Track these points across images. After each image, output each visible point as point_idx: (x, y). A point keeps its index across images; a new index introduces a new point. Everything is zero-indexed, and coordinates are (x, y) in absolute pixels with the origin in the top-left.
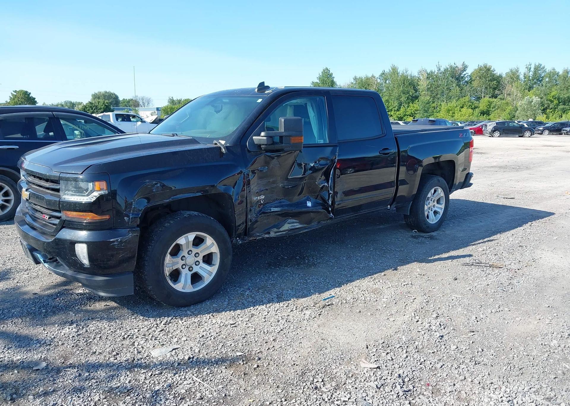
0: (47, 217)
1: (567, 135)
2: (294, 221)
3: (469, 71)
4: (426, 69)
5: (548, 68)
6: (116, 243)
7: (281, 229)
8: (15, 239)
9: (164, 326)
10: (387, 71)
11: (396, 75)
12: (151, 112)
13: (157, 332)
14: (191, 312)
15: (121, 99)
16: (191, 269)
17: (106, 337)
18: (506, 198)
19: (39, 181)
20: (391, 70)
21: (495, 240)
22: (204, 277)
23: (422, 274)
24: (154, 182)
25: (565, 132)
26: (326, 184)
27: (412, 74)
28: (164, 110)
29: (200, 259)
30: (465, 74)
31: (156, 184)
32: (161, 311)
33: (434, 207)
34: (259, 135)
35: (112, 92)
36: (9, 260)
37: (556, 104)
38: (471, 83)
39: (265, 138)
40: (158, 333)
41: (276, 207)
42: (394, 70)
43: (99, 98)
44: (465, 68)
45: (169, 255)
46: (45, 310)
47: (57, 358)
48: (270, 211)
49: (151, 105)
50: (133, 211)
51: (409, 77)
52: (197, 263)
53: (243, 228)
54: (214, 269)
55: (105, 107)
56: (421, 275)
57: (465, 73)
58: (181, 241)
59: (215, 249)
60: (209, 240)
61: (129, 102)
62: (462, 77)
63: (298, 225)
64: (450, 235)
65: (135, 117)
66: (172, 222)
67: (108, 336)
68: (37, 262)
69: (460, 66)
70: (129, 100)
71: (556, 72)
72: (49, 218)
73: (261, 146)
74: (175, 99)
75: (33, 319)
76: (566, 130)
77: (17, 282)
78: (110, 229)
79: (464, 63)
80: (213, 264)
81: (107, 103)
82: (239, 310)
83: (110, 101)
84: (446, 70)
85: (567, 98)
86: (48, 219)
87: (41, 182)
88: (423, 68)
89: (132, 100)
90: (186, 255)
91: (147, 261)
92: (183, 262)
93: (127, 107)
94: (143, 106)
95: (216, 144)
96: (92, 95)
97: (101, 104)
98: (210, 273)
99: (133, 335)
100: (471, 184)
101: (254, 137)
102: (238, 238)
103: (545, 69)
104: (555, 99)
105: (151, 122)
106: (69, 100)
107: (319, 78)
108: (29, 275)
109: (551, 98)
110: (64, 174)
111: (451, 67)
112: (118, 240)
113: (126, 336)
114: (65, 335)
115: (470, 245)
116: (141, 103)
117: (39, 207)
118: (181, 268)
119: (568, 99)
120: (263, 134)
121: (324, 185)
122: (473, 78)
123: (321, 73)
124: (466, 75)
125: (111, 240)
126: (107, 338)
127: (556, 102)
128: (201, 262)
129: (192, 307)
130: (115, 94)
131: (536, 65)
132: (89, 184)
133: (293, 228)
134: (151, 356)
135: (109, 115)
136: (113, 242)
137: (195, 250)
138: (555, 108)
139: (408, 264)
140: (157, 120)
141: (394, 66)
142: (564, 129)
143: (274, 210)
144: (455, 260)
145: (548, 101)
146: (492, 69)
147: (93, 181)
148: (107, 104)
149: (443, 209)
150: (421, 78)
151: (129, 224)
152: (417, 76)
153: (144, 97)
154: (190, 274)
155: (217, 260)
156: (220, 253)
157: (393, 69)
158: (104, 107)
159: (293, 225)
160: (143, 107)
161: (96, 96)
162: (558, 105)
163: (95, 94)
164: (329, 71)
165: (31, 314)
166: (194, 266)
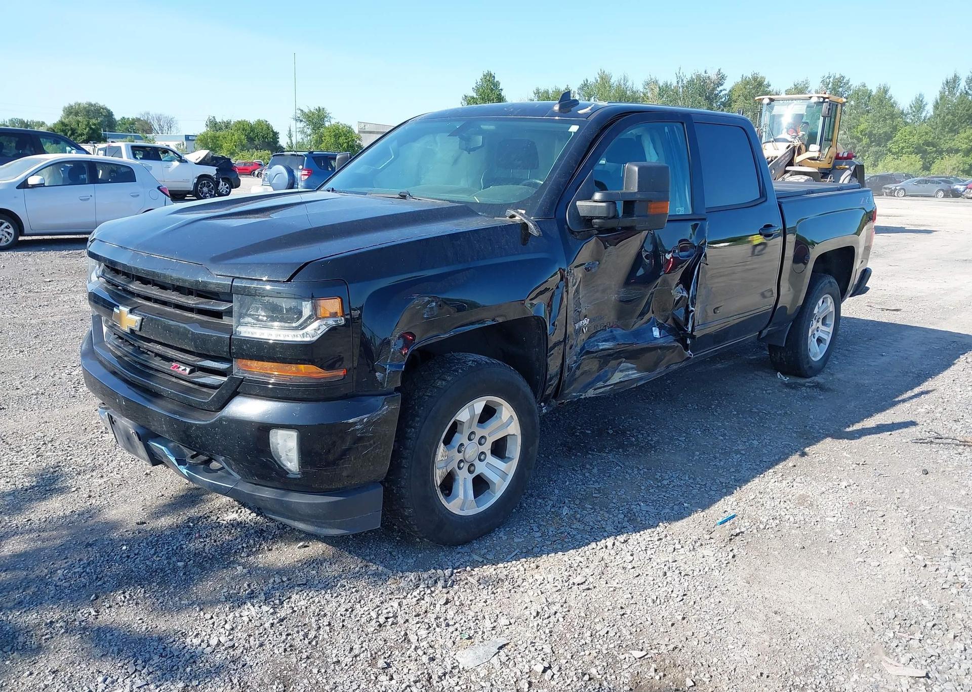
0: (185, 370)
1: (891, 197)
2: (629, 365)
3: (728, 86)
4: (657, 79)
5: (855, 83)
6: (358, 427)
7: (608, 383)
8: (35, 397)
9: (445, 590)
10: (591, 80)
11: (608, 88)
12: (177, 143)
13: (438, 606)
14: (480, 555)
15: (117, 117)
16: (472, 468)
17: (341, 624)
18: (887, 310)
19: (162, 293)
20: (599, 79)
21: (931, 391)
22: (495, 484)
23: (861, 463)
24: (427, 299)
25: (887, 191)
26: (685, 294)
27: (635, 86)
28: (201, 141)
29: (487, 447)
30: (721, 91)
31: (429, 302)
32: (420, 556)
33: (817, 331)
34: (589, 197)
35: (101, 104)
36: (45, 444)
37: (866, 144)
38: (730, 106)
39: (604, 204)
40: (444, 609)
41: (605, 341)
42: (604, 80)
43: (77, 114)
44: (721, 79)
45: (442, 444)
46: (183, 563)
47: (266, 681)
48: (598, 350)
49: (175, 131)
50: (392, 360)
51: (628, 92)
52: (481, 456)
53: (556, 382)
54: (510, 468)
55: (90, 132)
56: (859, 464)
57: (721, 88)
58: (463, 415)
59: (514, 429)
60: (506, 412)
61: (133, 124)
62: (716, 95)
63: (634, 374)
64: (849, 382)
65: (167, 152)
66: (449, 378)
67: (344, 621)
68: (155, 460)
69: (714, 77)
70: (133, 119)
71: (867, 90)
72: (191, 372)
73: (594, 221)
74: (218, 120)
75: (163, 583)
76: (889, 189)
77: (90, 496)
78: (345, 397)
79: (719, 70)
80: (509, 458)
81: (94, 124)
82: (571, 551)
83: (100, 119)
84: (691, 82)
85: (883, 135)
86: (189, 374)
87: (167, 294)
88: (653, 77)
89: (138, 120)
90: (465, 441)
91: (406, 458)
92: (460, 456)
93: (131, 132)
94: (160, 132)
95: (513, 216)
96: (65, 109)
97: (82, 126)
98: (504, 475)
99: (395, 617)
100: (868, 289)
101: (578, 203)
102: (542, 404)
103: (849, 84)
104: (865, 135)
105: (197, 162)
106: (20, 118)
107: (477, 90)
108: (105, 479)
109: (859, 135)
110: (244, 281)
111: (699, 77)
112: (363, 420)
113: (382, 620)
114: (251, 620)
115: (899, 402)
116: (156, 126)
117: (159, 347)
118: (457, 469)
119: (885, 136)
120: (598, 196)
121: (682, 296)
122: (734, 98)
123: (479, 80)
124: (723, 93)
125: (351, 421)
126: (343, 626)
127: (866, 140)
128: (488, 453)
129: (476, 546)
130: (106, 109)
131: (837, 77)
132: (304, 303)
133: (626, 379)
134: (461, 667)
135: (119, 148)
136: (355, 424)
137: (480, 432)
138: (865, 152)
139: (818, 441)
140: (208, 158)
141: (604, 72)
142: (886, 186)
143: (604, 347)
144: (896, 433)
145: (853, 139)
146: (765, 83)
147: (312, 298)
148: (93, 127)
149: (831, 335)
150: (649, 95)
151: (383, 387)
152: (642, 90)
153: (161, 115)
154: (471, 477)
155: (515, 450)
156: (522, 434)
157: (602, 78)
158: (88, 132)
159: (627, 373)
160: (160, 134)
161: (71, 111)
162: (869, 146)
163: (69, 107)
164: (494, 77)
165: (156, 571)
166: (477, 463)
